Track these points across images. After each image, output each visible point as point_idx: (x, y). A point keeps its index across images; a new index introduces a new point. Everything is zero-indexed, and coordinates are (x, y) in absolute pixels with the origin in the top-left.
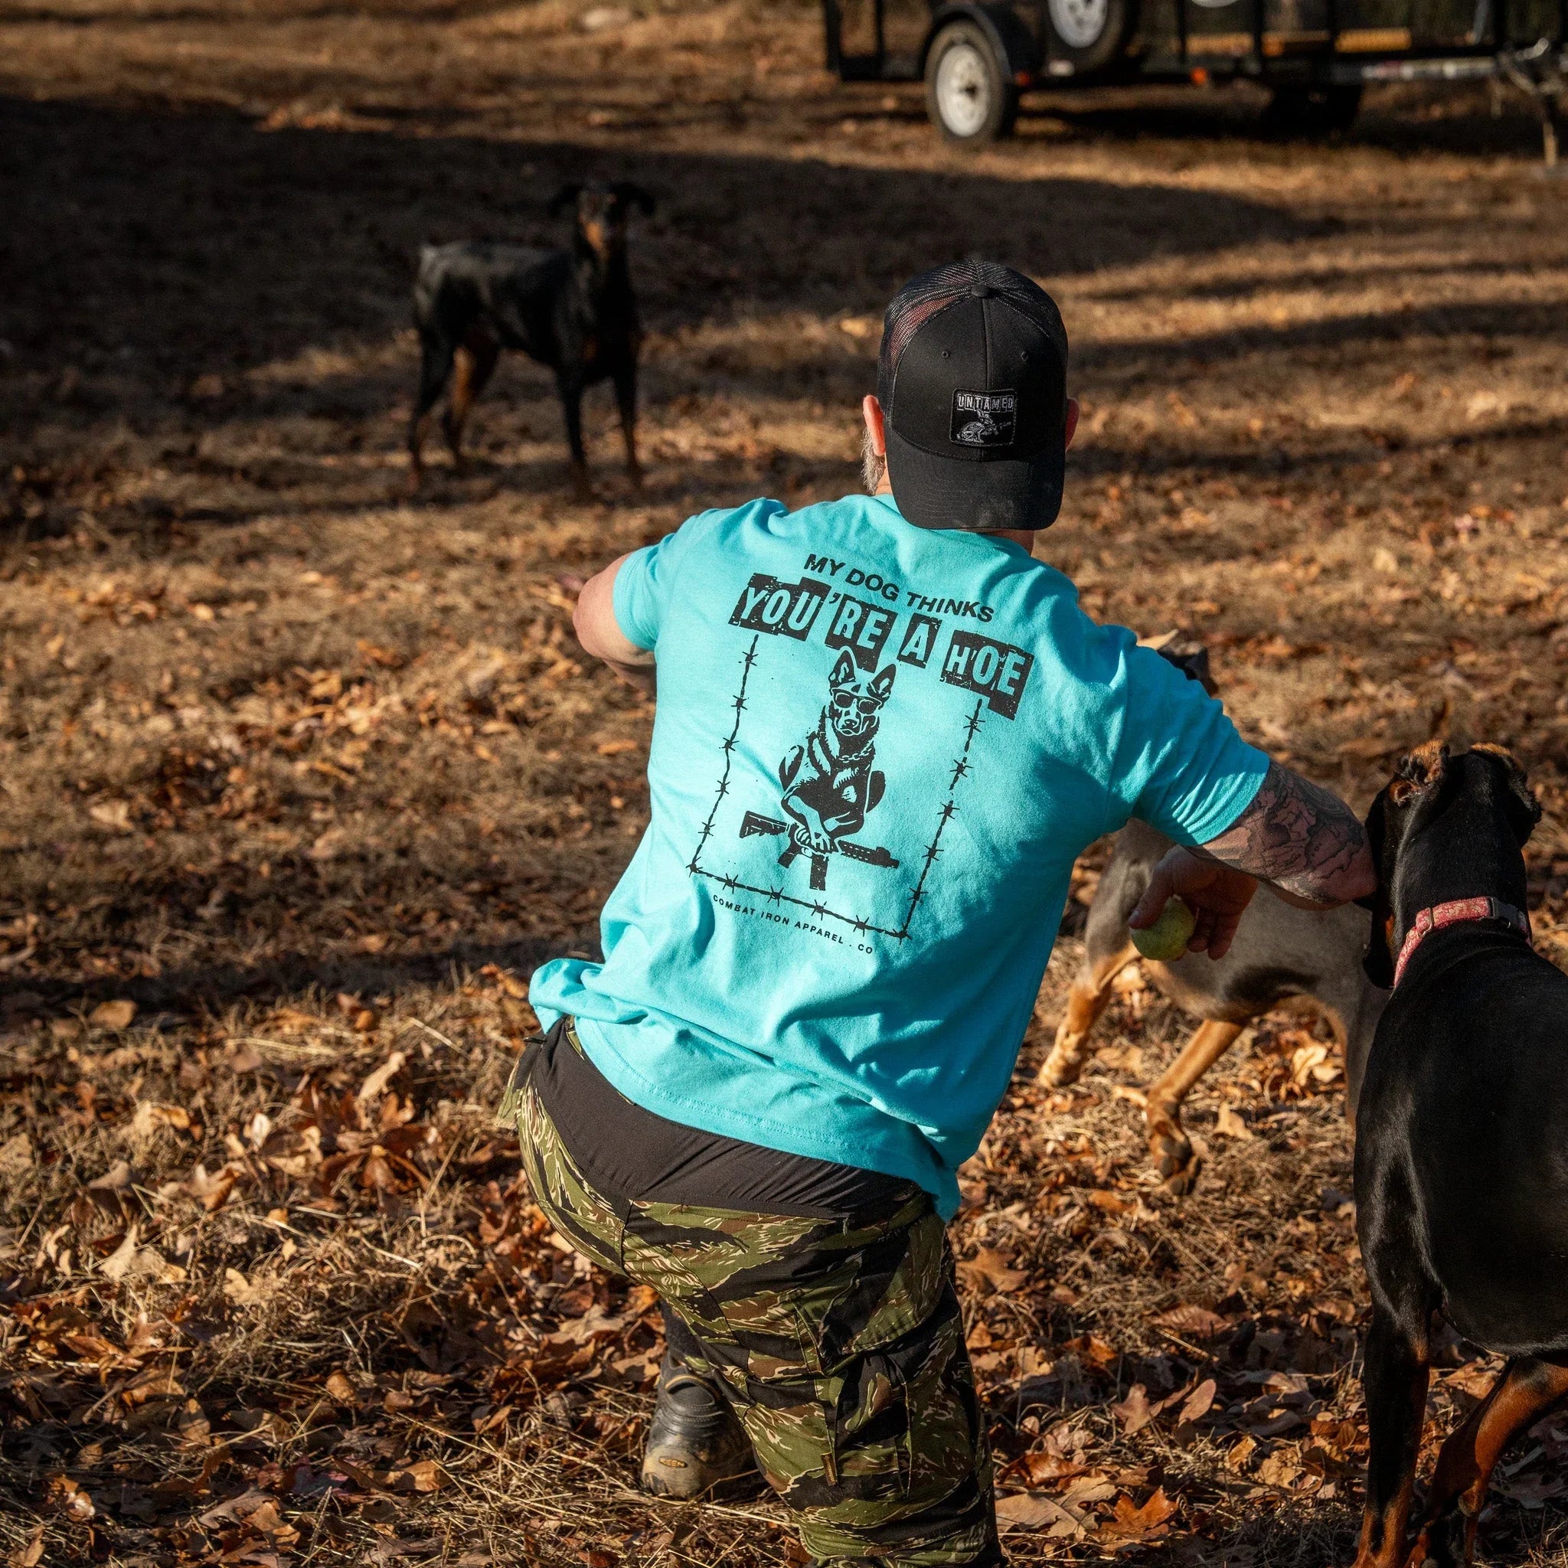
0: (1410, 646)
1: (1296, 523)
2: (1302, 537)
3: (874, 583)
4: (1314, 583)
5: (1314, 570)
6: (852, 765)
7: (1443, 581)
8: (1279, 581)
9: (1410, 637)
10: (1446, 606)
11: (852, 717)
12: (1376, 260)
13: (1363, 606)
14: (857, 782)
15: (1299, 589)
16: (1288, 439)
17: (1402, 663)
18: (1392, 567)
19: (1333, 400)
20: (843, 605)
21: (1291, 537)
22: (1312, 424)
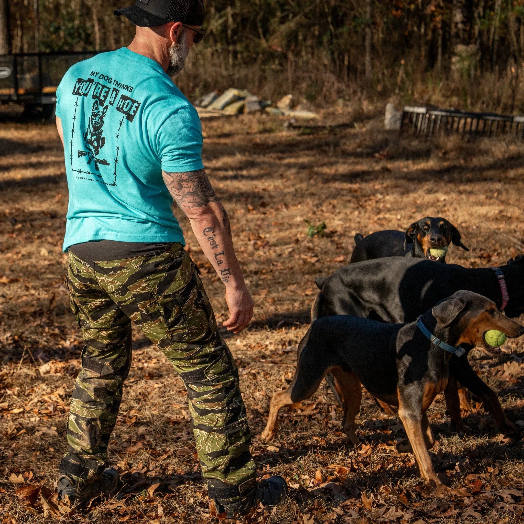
0: (49, 279)
1: (17, 241)
2: (18, 246)
3: (106, 78)
4: (20, 259)
5: (20, 255)
6: (96, 135)
7: (63, 259)
8: (8, 260)
9: (49, 276)
10: (63, 266)
11: (97, 120)
12: (53, 159)
13: (35, 266)
14: (98, 140)
15: (14, 261)
16: (18, 216)
17: (46, 284)
18: (47, 254)
19: (34, 203)
20: (97, 85)
21: (14, 246)
22: (26, 211)
